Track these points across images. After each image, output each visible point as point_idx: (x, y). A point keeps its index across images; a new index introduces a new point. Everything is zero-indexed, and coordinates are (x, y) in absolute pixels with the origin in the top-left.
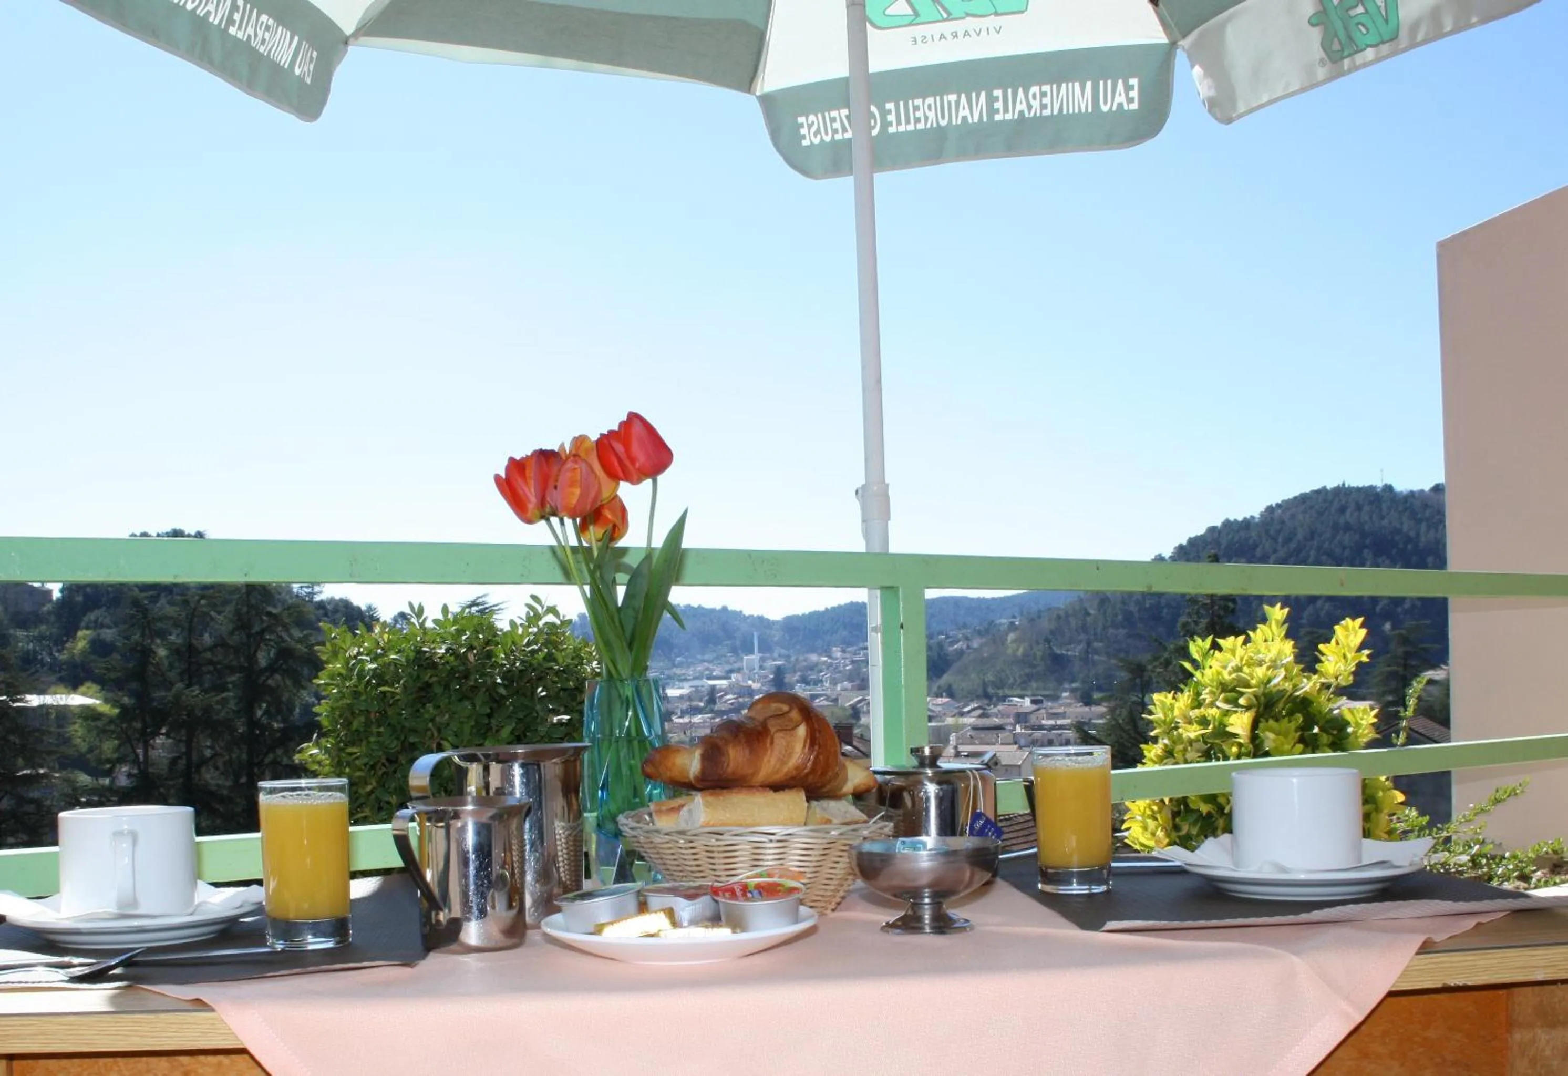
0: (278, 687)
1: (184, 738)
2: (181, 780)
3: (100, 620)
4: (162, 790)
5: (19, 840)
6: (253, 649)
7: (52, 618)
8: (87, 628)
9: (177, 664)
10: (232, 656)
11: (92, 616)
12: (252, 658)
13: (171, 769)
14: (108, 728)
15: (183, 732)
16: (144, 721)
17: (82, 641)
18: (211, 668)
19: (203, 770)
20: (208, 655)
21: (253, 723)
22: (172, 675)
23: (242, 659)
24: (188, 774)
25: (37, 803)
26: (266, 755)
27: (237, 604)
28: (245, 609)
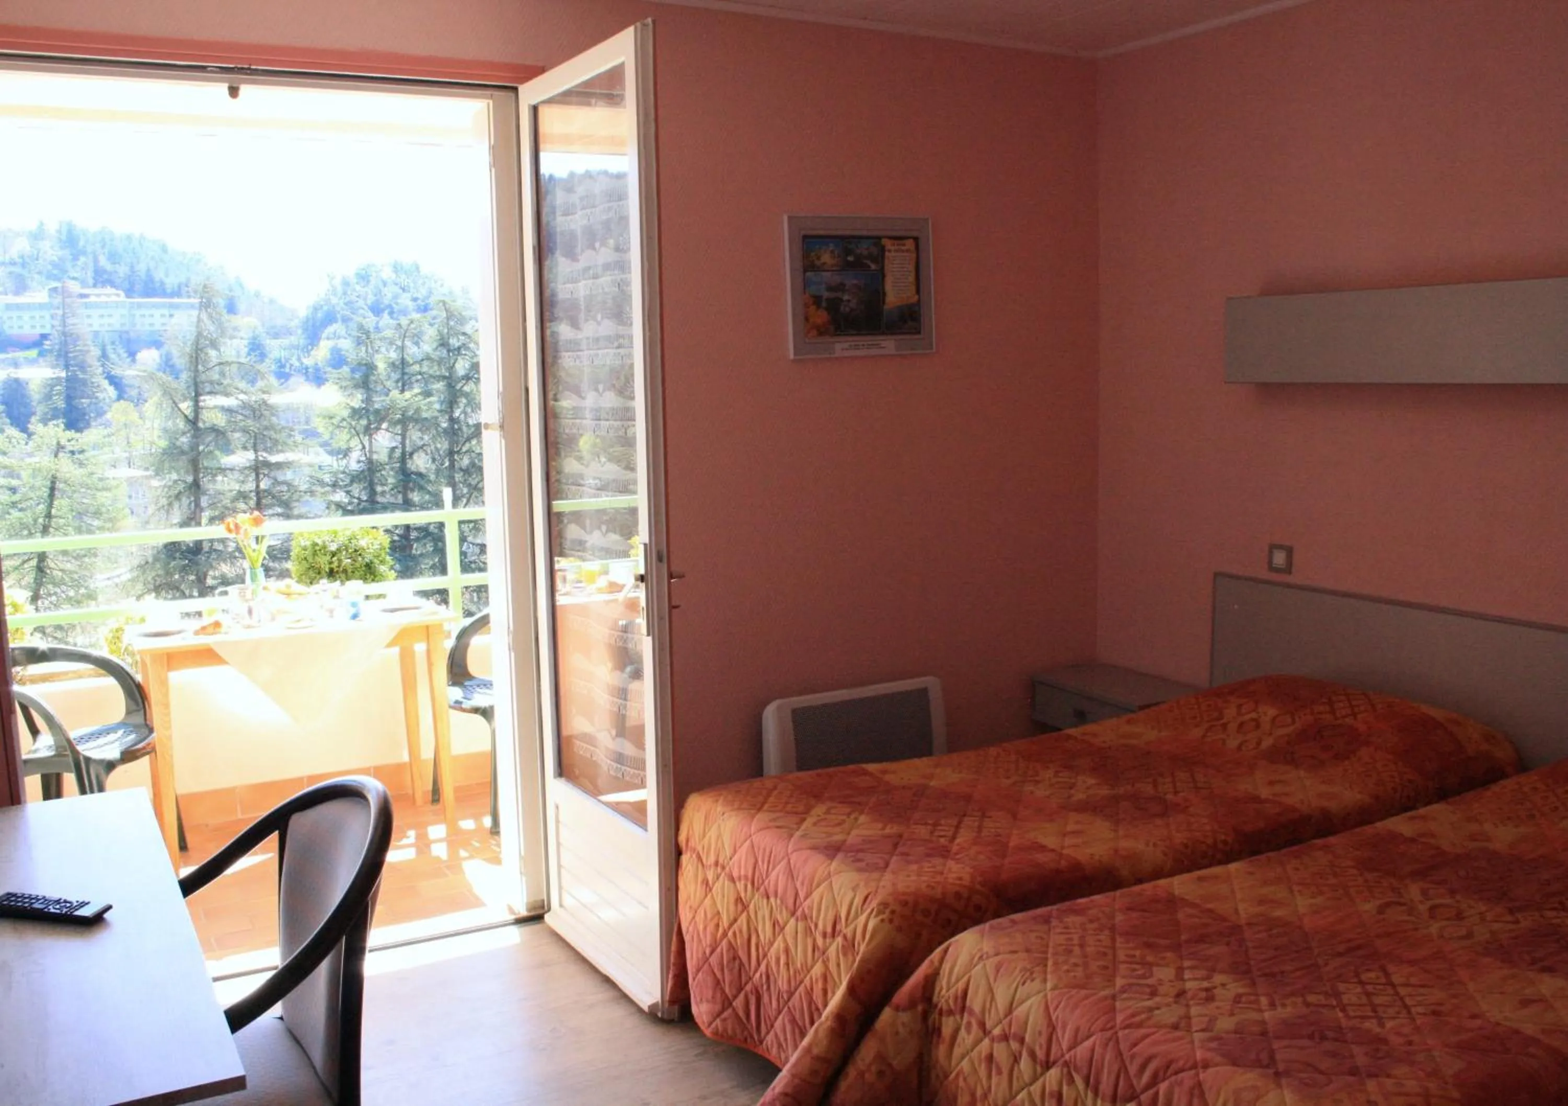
0: (472, 391)
1: (400, 432)
2: (398, 465)
3: (338, 331)
4: (383, 472)
5: (276, 512)
6: (452, 361)
7: (300, 331)
8: (328, 338)
9: (393, 374)
10: (436, 368)
11: (330, 329)
12: (451, 368)
13: (390, 457)
14: (341, 424)
15: (399, 427)
16: (369, 420)
17: (322, 352)
18: (419, 377)
19: (415, 457)
20: (416, 368)
21: (452, 420)
22: (389, 384)
23: (443, 371)
24: (403, 459)
25: (288, 484)
26: (464, 444)
27: (439, 326)
28: (446, 331)
